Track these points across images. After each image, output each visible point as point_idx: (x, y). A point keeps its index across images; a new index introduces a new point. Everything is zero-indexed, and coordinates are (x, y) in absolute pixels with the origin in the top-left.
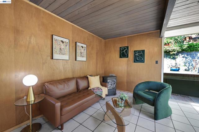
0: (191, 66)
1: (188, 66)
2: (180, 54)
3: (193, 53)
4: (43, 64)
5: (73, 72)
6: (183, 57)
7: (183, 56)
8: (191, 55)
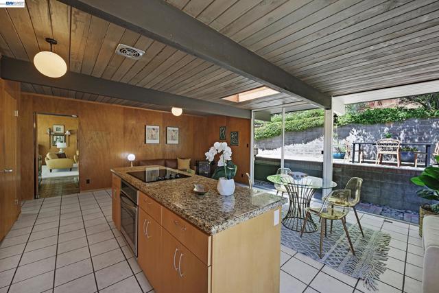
0: (374, 150)
1: (367, 150)
2: (353, 129)
3: (377, 126)
4: (140, 147)
5: (164, 154)
6: (359, 134)
7: (359, 132)
8: (372, 130)
